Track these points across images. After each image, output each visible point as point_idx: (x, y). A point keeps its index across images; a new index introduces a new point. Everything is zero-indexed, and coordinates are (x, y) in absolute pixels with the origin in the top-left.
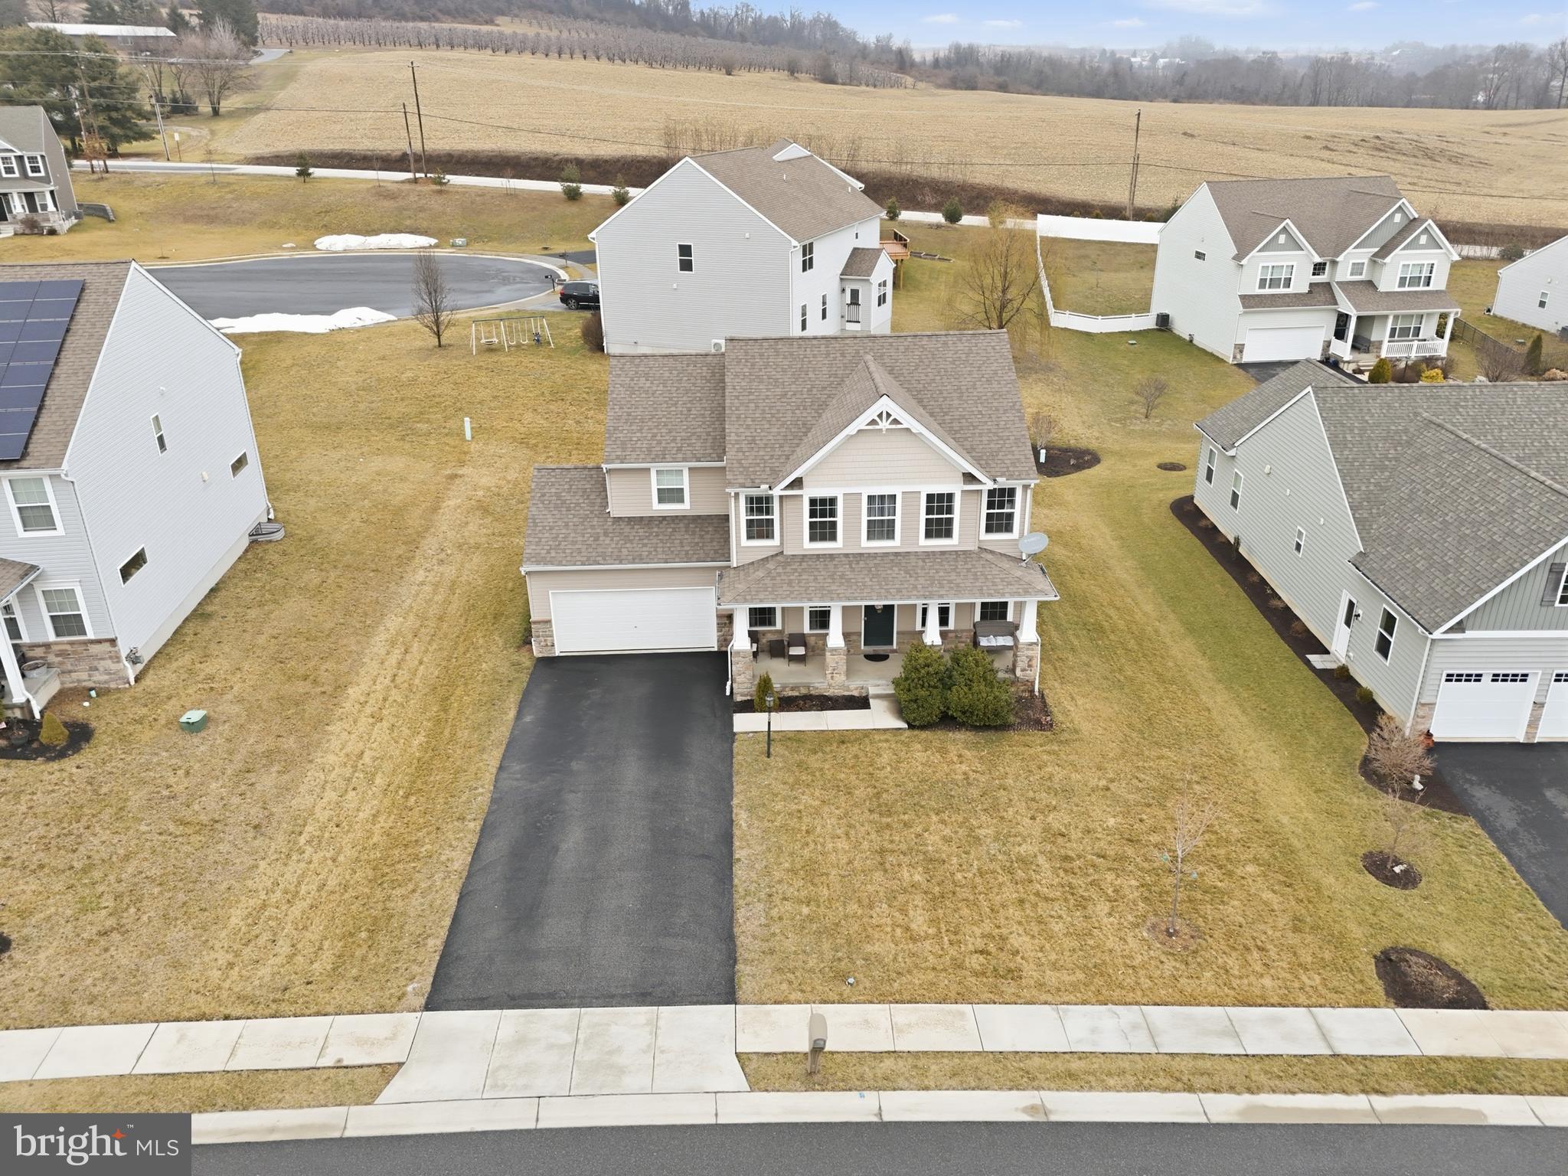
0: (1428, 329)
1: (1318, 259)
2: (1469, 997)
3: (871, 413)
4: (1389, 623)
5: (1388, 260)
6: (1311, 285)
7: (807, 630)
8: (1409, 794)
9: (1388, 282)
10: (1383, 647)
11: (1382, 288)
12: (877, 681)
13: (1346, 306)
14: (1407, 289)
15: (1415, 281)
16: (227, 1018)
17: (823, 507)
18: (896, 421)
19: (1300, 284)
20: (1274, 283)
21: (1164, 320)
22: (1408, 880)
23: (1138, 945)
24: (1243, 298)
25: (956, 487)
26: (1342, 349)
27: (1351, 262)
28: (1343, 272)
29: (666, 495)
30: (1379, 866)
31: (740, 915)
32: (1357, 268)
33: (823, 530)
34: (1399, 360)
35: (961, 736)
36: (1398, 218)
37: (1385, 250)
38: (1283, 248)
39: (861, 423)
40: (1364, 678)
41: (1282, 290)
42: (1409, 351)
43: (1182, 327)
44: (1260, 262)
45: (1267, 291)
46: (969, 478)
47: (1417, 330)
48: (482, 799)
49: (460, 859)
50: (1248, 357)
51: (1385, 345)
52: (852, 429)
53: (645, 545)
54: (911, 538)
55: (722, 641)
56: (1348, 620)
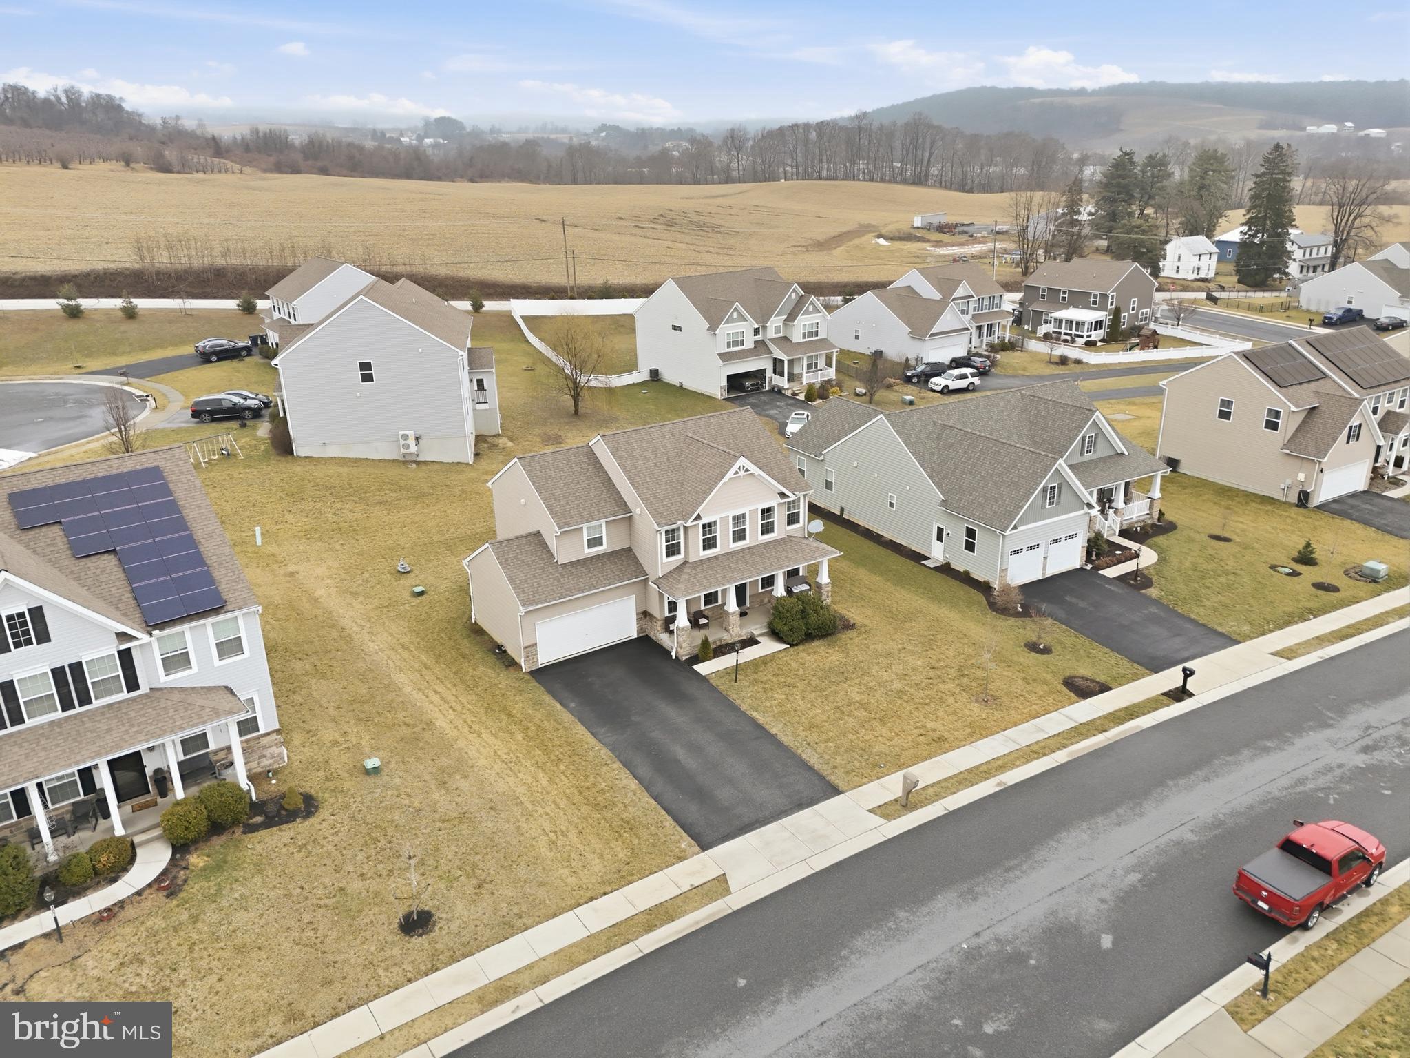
0: (822, 363)
1: (757, 326)
2: (1104, 688)
3: (735, 468)
4: (971, 533)
5: (795, 323)
6: (756, 342)
7: (703, 607)
8: (1018, 615)
9: (797, 336)
10: (970, 547)
11: (795, 340)
12: (757, 628)
13: (779, 354)
14: (807, 339)
15: (810, 334)
16: (605, 894)
17: (708, 527)
18: (747, 470)
19: (749, 344)
20: (735, 343)
21: (655, 374)
22: (1047, 651)
23: (977, 711)
24: (720, 355)
25: (774, 502)
26: (782, 381)
27: (775, 323)
28: (771, 334)
29: (594, 542)
30: (1033, 647)
31: (804, 756)
32: (777, 330)
33: (709, 543)
34: (814, 383)
35: (816, 643)
36: (793, 296)
37: (791, 317)
38: (735, 322)
39: (730, 474)
40: (959, 566)
41: (740, 348)
42: (818, 378)
43: (670, 376)
44: (726, 330)
45: (732, 349)
46: (783, 495)
47: (816, 366)
48: (604, 752)
49: (633, 784)
51: (805, 375)
52: (726, 479)
53: (591, 578)
54: (754, 537)
55: (640, 630)
56: (940, 538)
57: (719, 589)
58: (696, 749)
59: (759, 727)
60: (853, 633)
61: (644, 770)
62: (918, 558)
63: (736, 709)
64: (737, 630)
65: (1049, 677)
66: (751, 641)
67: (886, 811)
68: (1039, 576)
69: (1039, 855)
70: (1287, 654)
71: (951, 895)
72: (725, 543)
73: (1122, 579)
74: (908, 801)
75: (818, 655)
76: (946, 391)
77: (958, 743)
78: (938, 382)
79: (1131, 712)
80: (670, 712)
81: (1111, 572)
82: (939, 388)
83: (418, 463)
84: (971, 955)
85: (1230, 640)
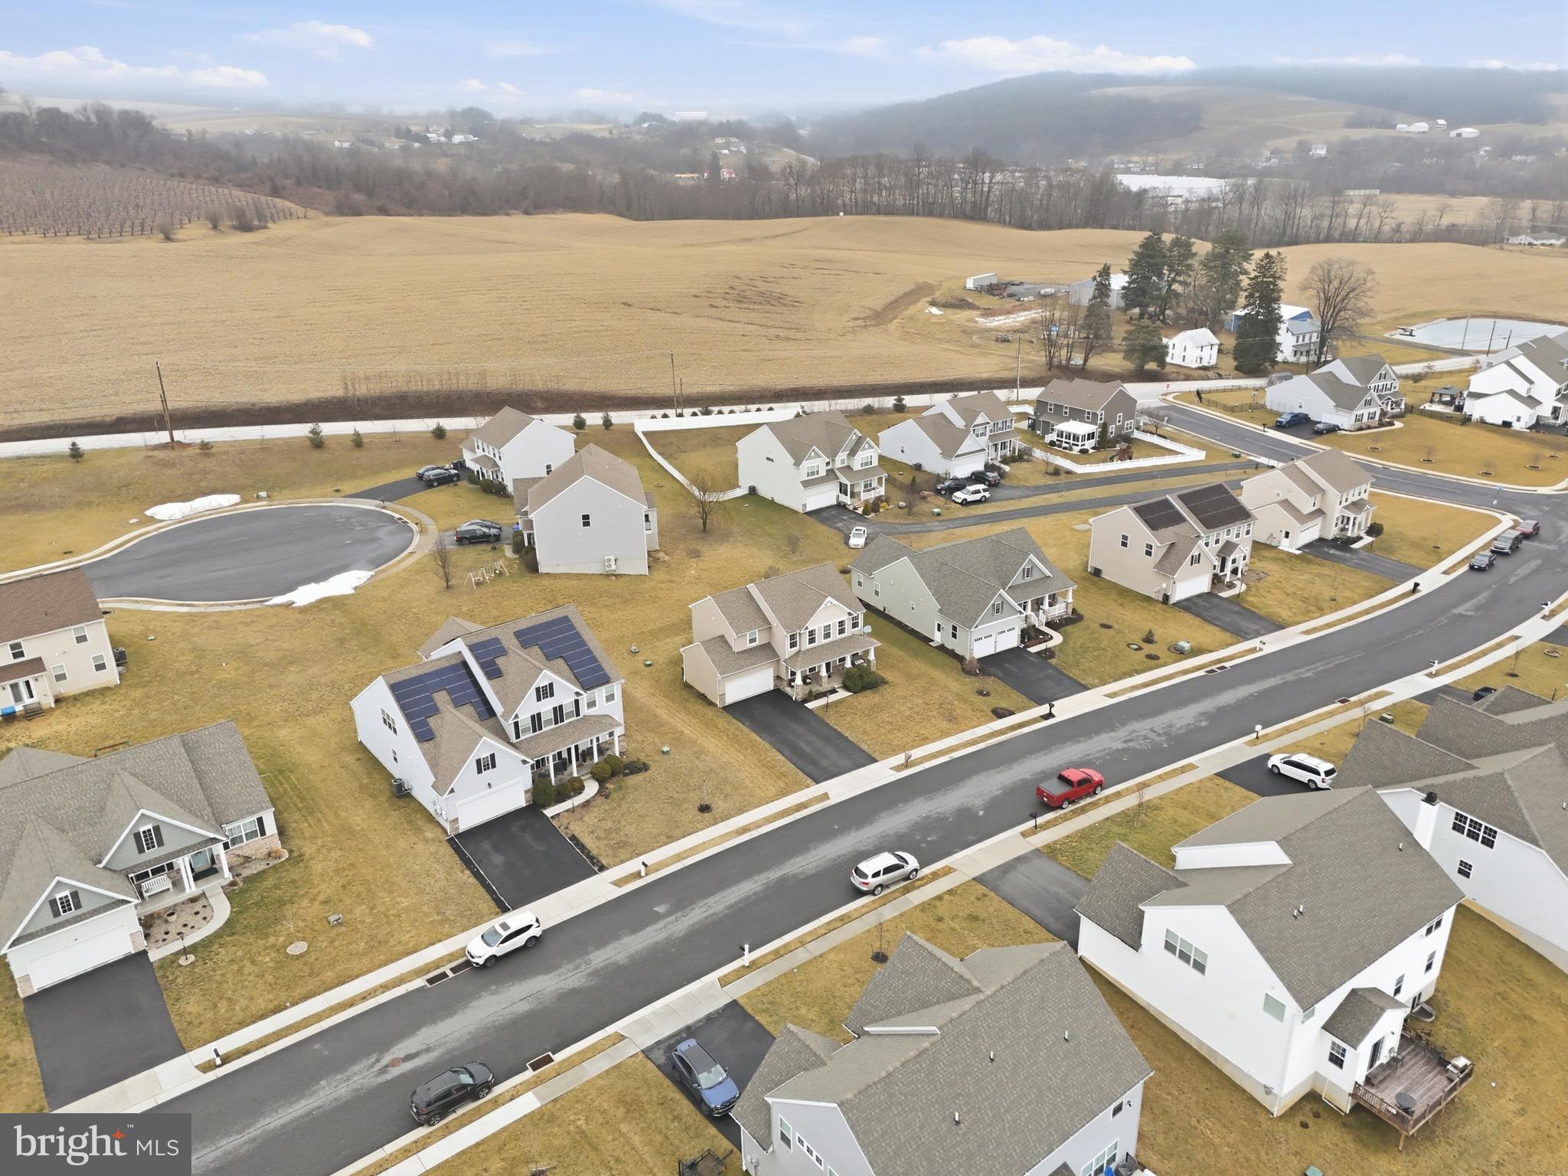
0: (875, 484)
1: (828, 460)
2: (1011, 713)
3: (825, 602)
4: (955, 628)
5: (854, 456)
6: (827, 472)
7: (809, 674)
8: (976, 675)
9: (857, 466)
10: (954, 636)
11: (855, 469)
12: (837, 684)
13: (844, 480)
14: (864, 468)
15: (866, 464)
16: (777, 799)
17: (812, 633)
18: (832, 603)
19: (822, 473)
20: (813, 473)
21: (753, 490)
22: (988, 694)
23: (945, 724)
24: (802, 482)
25: (845, 618)
26: (846, 499)
27: (841, 457)
28: (838, 464)
29: (752, 640)
30: (980, 693)
31: (861, 746)
32: (843, 461)
33: (812, 641)
34: (869, 500)
35: (869, 691)
36: (854, 437)
37: (853, 453)
38: (812, 458)
39: (823, 606)
40: (949, 646)
41: (816, 476)
42: (872, 496)
43: (764, 492)
44: (807, 465)
45: (811, 478)
46: (850, 614)
47: (871, 487)
49: (783, 758)
50: (809, 509)
51: (862, 493)
52: (820, 608)
53: (750, 659)
54: (835, 636)
55: (775, 686)
56: (939, 630)
57: (816, 665)
58: (808, 743)
59: (839, 733)
60: (886, 686)
61: (787, 753)
62: (927, 640)
63: (828, 725)
64: (826, 686)
65: (985, 708)
66: (834, 691)
67: (898, 769)
68: (993, 652)
69: (961, 784)
70: (1110, 696)
71: (922, 799)
72: (820, 640)
73: (1039, 653)
74: (907, 765)
75: (869, 698)
76: (965, 503)
77: (934, 740)
78: (959, 496)
79: (1021, 725)
80: (795, 726)
81: (1033, 650)
82: (959, 501)
83: (616, 576)
84: (926, 818)
85: (1086, 688)
